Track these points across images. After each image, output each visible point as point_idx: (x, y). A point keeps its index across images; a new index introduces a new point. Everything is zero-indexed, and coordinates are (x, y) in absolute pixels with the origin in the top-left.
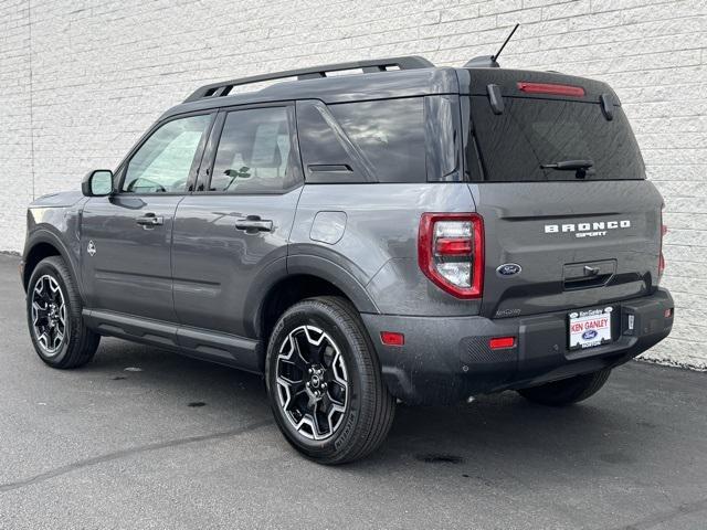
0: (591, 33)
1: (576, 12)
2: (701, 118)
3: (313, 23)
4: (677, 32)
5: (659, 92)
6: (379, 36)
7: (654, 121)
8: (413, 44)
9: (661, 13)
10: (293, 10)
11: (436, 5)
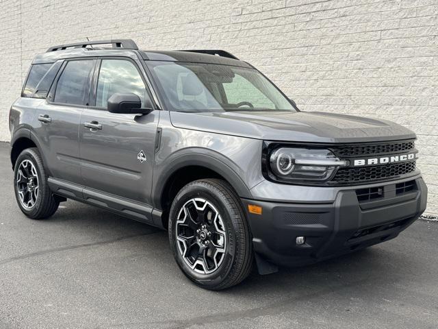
0: (322, 21)
1: (314, 10)
2: (380, 70)
3: (173, 14)
4: (368, 21)
5: (358, 55)
6: (209, 22)
7: (355, 71)
8: (227, 26)
9: (359, 10)
10: (163, 6)
11: (240, 5)
